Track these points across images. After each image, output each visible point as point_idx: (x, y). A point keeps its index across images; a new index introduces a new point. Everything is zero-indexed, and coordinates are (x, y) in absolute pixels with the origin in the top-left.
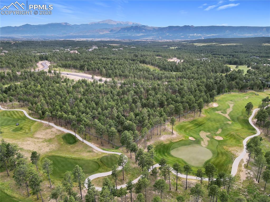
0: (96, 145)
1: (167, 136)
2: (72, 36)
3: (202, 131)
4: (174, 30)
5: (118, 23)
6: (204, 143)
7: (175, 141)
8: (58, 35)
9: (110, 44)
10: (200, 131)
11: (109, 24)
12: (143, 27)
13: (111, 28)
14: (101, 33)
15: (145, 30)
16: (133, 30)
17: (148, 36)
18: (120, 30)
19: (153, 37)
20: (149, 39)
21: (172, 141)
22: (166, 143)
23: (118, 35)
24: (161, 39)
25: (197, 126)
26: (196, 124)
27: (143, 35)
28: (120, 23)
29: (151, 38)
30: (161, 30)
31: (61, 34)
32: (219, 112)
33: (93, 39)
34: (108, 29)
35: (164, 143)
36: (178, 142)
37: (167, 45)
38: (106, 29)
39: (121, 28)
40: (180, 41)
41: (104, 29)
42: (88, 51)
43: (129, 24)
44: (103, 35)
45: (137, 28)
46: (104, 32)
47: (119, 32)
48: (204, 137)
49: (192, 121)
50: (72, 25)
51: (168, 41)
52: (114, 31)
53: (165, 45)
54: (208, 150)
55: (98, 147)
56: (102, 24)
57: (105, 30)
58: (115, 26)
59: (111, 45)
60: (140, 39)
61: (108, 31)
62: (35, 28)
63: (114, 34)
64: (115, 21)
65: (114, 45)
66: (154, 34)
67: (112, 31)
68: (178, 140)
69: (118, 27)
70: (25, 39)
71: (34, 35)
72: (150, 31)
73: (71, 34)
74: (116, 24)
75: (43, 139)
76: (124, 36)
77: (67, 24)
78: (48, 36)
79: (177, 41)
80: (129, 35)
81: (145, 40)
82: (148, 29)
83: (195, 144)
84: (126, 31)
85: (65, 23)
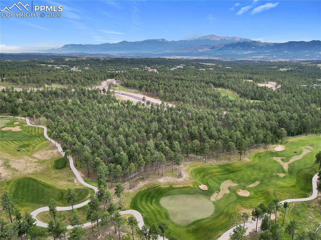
0: (82, 174)
1: (171, 178)
2: (167, 53)
3: (229, 180)
4: (296, 46)
5: (222, 39)
6: (217, 196)
7: (177, 186)
8: (153, 52)
9: (203, 64)
10: (227, 179)
11: (211, 40)
12: (253, 43)
13: (212, 44)
14: (200, 51)
15: (255, 46)
16: (239, 47)
17: (258, 54)
18: (223, 47)
19: (265, 56)
20: (259, 57)
21: (173, 186)
22: (162, 187)
23: (220, 53)
24: (275, 59)
25: (226, 173)
26: (227, 169)
27: (251, 53)
28: (224, 39)
29: (262, 57)
30: (277, 46)
31: (156, 51)
32: (278, 159)
33: (190, 57)
34: (209, 46)
35: (160, 187)
36: (180, 188)
37: (277, 66)
38: (207, 45)
39: (225, 45)
40: (301, 61)
41: (204, 45)
42: (170, 70)
43: (236, 40)
44: (202, 52)
45: (246, 45)
46: (204, 49)
47: (221, 49)
48: (224, 188)
49: (223, 165)
50: (169, 41)
51: (283, 60)
52: (216, 48)
53: (274, 66)
54: (213, 206)
55: (82, 177)
56: (202, 40)
57: (205, 47)
58: (218, 43)
59: (205, 64)
60: (246, 58)
61: (209, 48)
62: (132, 45)
63: (215, 51)
64: (218, 36)
65: (208, 64)
66: (267, 51)
67: (213, 48)
68: (181, 186)
69: (220, 44)
70: (119, 56)
71: (130, 52)
72: (262, 47)
73: (167, 51)
74: (219, 39)
75: (37, 159)
76: (227, 54)
77: (165, 41)
78: (142, 53)
79: (297, 60)
80: (234, 52)
81: (252, 59)
82: (260, 45)
83: (201, 195)
84: (231, 48)
85: (162, 40)
